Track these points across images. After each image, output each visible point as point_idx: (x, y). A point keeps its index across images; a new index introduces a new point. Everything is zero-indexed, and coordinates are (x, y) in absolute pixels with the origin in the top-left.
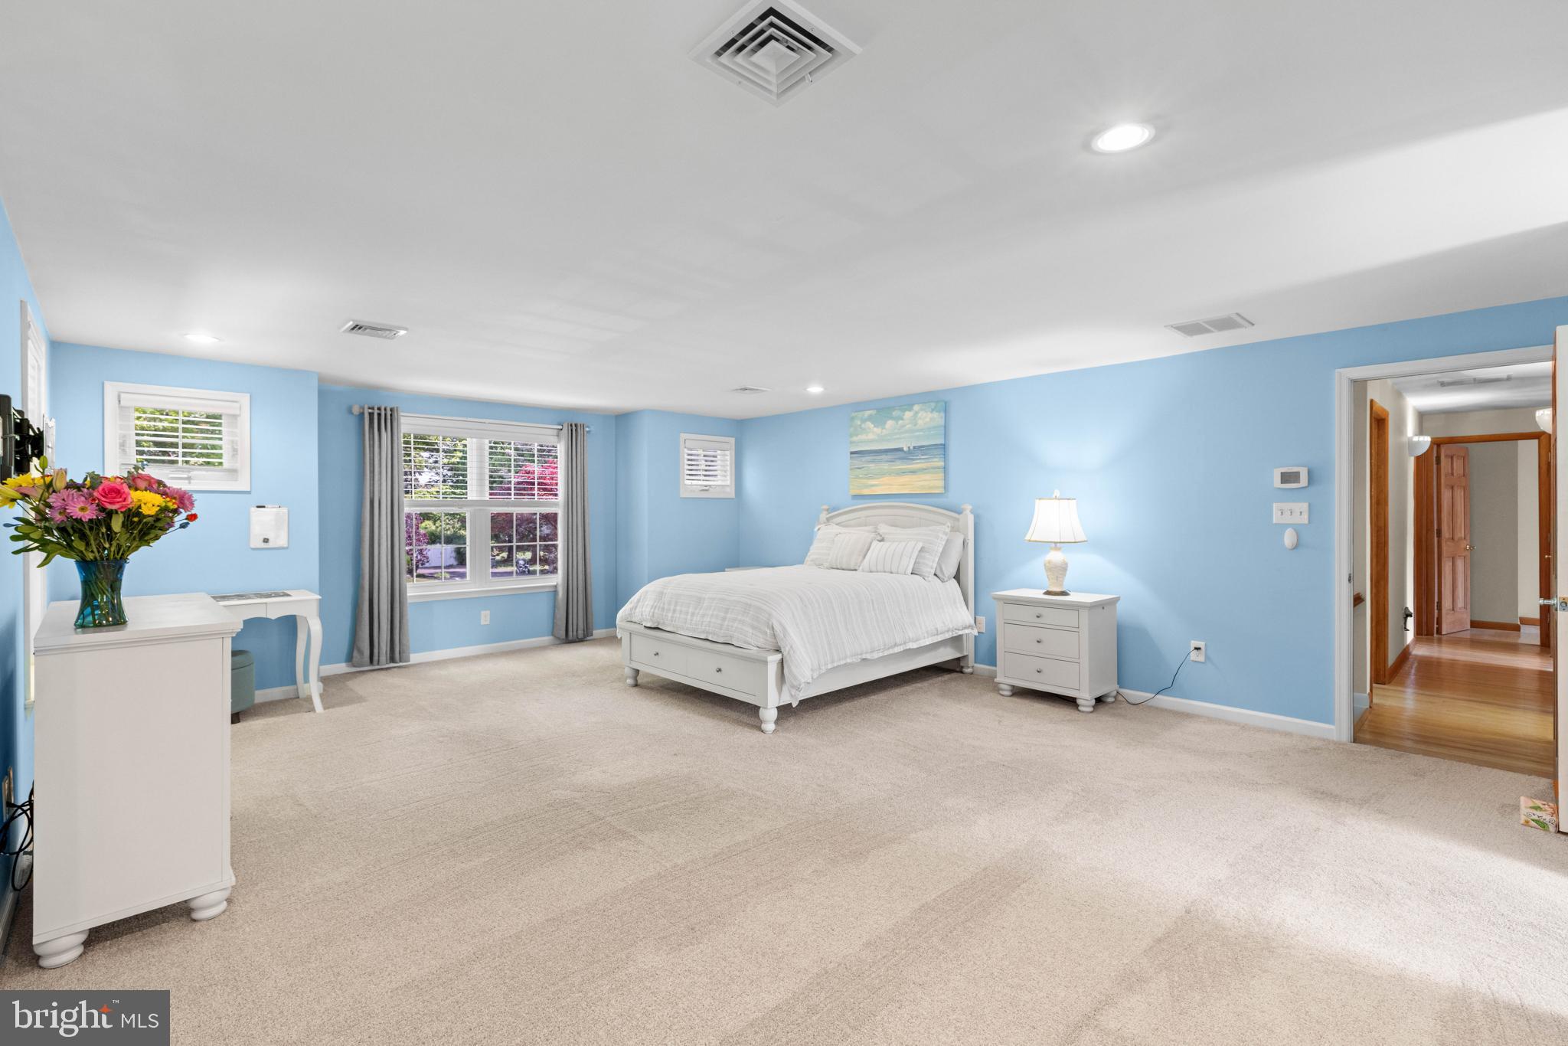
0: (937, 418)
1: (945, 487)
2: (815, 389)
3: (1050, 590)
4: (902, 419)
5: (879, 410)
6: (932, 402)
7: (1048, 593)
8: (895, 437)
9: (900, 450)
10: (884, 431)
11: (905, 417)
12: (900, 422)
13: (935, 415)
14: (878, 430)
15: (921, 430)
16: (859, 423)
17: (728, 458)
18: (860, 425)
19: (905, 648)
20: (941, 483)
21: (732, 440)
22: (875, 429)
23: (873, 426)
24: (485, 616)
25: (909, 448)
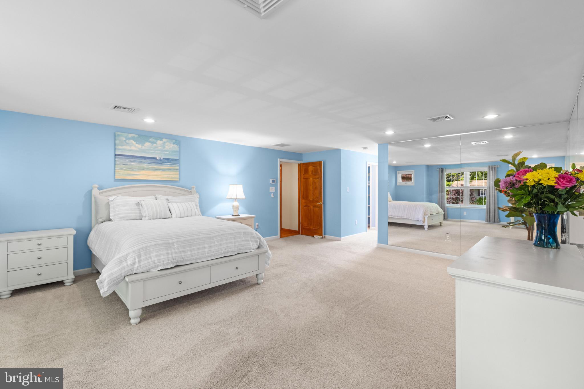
0: (176, 147)
1: (179, 178)
3: (233, 214)
4: (156, 143)
5: (139, 135)
6: (174, 140)
7: (233, 216)
8: (151, 151)
10: (143, 147)
11: (157, 143)
12: (155, 145)
13: (175, 146)
14: (140, 146)
15: (168, 151)
16: (124, 139)
18: (125, 141)
22: (137, 145)
23: (135, 143)
25: (160, 158)
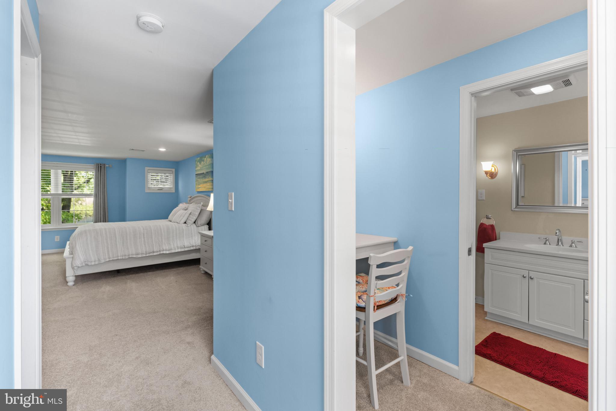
2: (162, 150)
9: (204, 173)
11: (205, 160)
14: (200, 166)
17: (172, 177)
19: (160, 253)
20: (210, 187)
21: (174, 170)
23: (199, 164)
24: (57, 238)
